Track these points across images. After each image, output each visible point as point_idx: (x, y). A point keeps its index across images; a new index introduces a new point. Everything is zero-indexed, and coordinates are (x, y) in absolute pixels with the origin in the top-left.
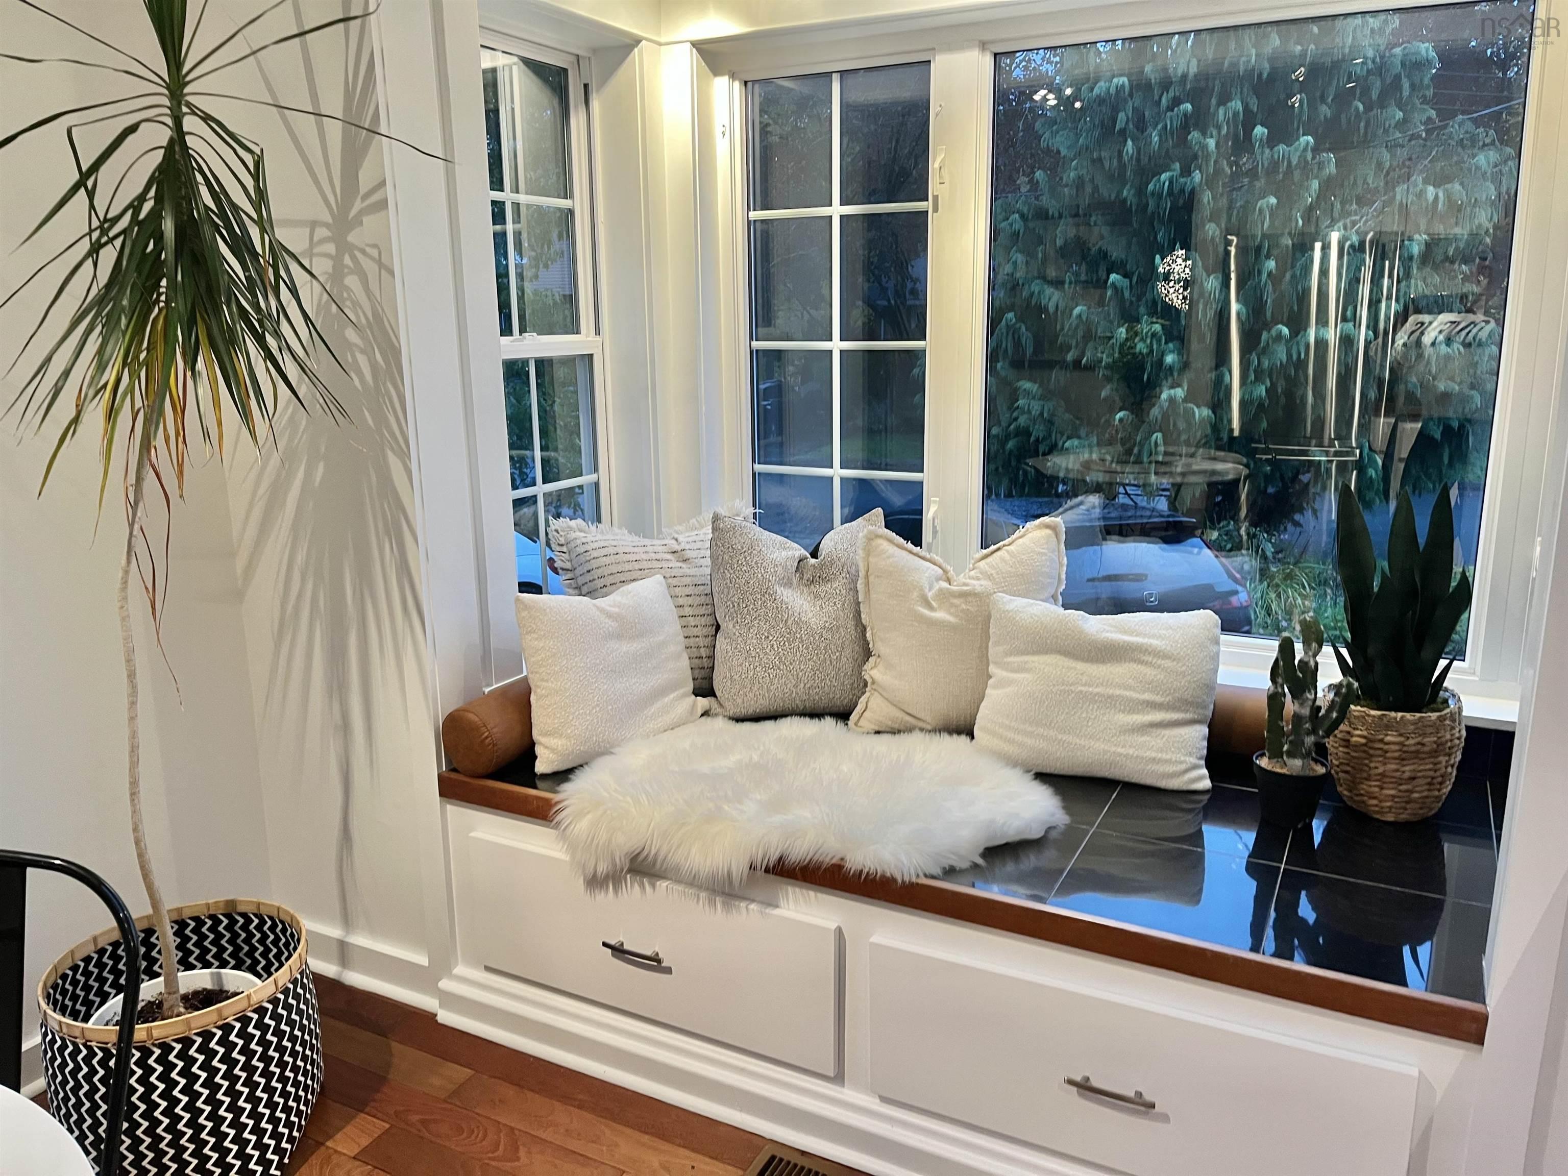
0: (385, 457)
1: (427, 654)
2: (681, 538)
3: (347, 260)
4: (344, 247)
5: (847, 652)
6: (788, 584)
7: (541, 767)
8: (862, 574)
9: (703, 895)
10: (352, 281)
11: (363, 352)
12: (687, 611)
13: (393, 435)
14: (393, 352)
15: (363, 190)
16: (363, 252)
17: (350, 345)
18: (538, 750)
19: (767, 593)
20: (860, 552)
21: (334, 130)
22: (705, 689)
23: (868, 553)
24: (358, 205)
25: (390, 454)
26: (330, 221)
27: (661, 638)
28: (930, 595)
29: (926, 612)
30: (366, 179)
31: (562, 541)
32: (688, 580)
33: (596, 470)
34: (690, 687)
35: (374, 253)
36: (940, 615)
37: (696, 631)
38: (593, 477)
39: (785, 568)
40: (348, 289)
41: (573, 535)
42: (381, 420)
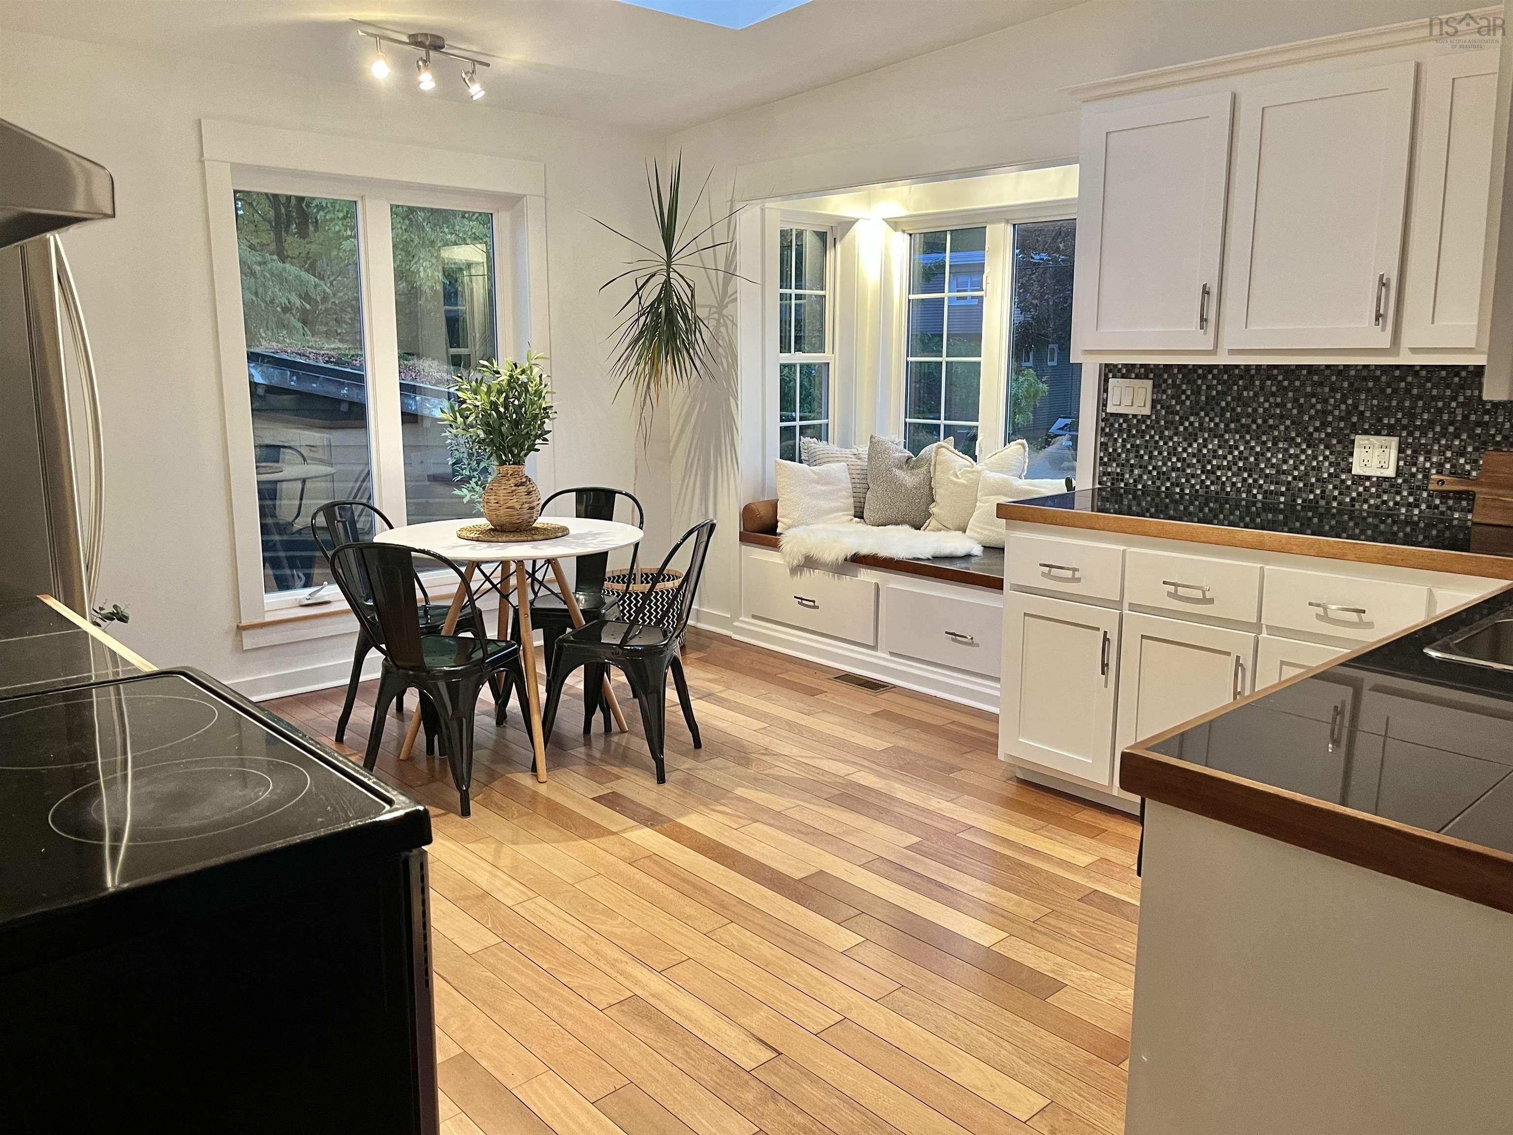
0: (729, 400)
1: (739, 479)
2: (859, 449)
3: (722, 321)
4: (721, 315)
5: (923, 500)
6: (901, 468)
7: (778, 531)
8: (933, 463)
9: (831, 574)
10: (723, 329)
11: (724, 357)
12: (857, 481)
13: (733, 391)
14: (735, 357)
15: (729, 294)
16: (727, 317)
17: (720, 354)
19: (889, 470)
20: (933, 454)
21: (721, 274)
22: (859, 515)
23: (937, 454)
24: (727, 300)
25: (731, 398)
26: (716, 305)
27: (839, 487)
28: (958, 473)
29: (955, 479)
30: (730, 291)
31: (806, 448)
32: (858, 467)
33: (828, 418)
34: (852, 512)
35: (731, 318)
36: (962, 481)
37: (859, 490)
38: (826, 421)
39: (899, 461)
40: (721, 332)
41: (811, 445)
42: (729, 385)
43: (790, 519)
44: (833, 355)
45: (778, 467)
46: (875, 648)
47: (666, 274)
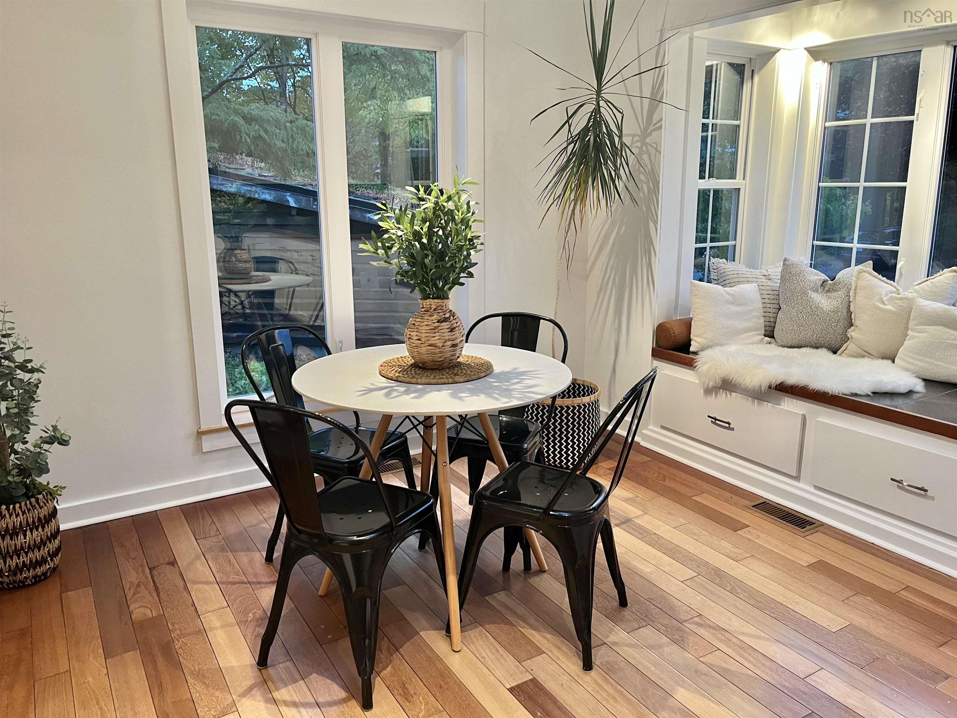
0: (648, 224)
1: (654, 300)
2: (769, 270)
3: (644, 149)
4: (644, 143)
5: (841, 324)
6: (816, 291)
7: (692, 349)
8: (853, 288)
9: (750, 398)
10: (645, 157)
11: (645, 183)
12: (767, 301)
13: (652, 214)
14: (656, 183)
15: (654, 122)
16: (651, 145)
17: (641, 181)
18: (692, 342)
19: (805, 293)
20: (854, 278)
21: (646, 102)
22: (770, 334)
23: (858, 278)
24: (651, 128)
25: (650, 222)
26: (640, 134)
27: (751, 308)
28: (885, 299)
29: (882, 306)
30: (655, 118)
31: (715, 267)
32: (769, 288)
33: (735, 240)
34: (763, 332)
35: (654, 145)
36: (888, 307)
37: (769, 310)
38: (734, 243)
39: (815, 284)
40: (643, 159)
41: (720, 265)
42: (649, 209)
43: (704, 338)
44: (744, 182)
45: (693, 288)
46: (797, 478)
47: (595, 103)
